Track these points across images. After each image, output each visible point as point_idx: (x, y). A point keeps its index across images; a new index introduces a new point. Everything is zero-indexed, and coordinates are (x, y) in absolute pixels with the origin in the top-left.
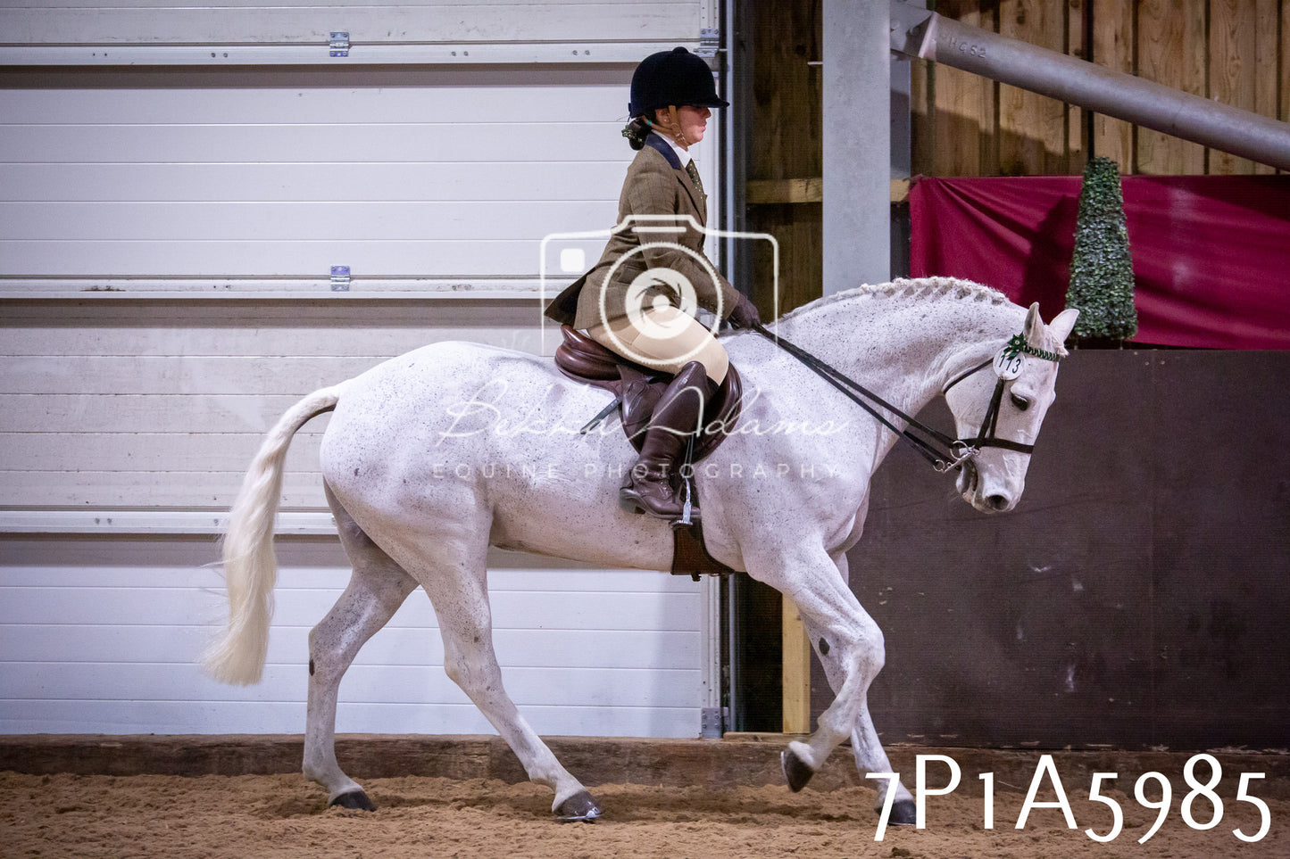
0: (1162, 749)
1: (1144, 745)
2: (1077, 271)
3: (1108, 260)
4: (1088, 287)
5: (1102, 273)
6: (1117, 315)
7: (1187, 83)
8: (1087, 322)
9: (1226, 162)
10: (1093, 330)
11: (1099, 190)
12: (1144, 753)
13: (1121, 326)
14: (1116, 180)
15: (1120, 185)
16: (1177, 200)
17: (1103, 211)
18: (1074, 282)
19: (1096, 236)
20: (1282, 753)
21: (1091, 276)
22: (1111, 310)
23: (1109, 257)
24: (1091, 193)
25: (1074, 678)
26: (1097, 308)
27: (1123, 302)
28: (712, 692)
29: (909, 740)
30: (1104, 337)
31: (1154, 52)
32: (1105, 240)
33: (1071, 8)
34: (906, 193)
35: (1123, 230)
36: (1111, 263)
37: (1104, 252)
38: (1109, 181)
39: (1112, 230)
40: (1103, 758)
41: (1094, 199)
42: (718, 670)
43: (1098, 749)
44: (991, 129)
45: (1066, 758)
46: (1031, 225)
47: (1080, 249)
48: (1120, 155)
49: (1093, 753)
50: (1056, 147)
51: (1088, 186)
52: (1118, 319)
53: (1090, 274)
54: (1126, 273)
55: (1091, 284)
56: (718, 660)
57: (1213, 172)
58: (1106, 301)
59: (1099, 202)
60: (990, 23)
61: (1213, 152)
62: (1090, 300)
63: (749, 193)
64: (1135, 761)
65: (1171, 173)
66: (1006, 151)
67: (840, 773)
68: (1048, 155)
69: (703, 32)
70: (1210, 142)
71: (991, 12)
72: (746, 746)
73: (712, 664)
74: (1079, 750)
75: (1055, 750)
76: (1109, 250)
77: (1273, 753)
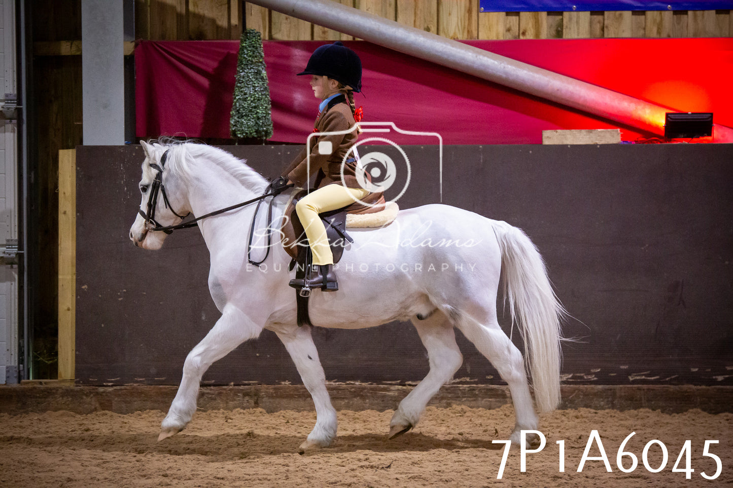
0: (287, 383)
1: (277, 381)
2: (237, 98)
3: (256, 91)
4: (243, 107)
5: (252, 99)
6: (261, 124)
8: (243, 129)
9: (324, 32)
10: (247, 133)
11: (250, 49)
12: (276, 386)
13: (263, 131)
14: (260, 43)
15: (262, 46)
16: (296, 55)
17: (252, 61)
18: (236, 105)
19: (248, 77)
20: (357, 383)
21: (246, 101)
22: (258, 121)
23: (256, 89)
24: (245, 51)
26: (249, 120)
27: (265, 117)
28: (13, 356)
29: (137, 382)
30: (253, 137)
32: (253, 80)
34: (132, 50)
35: (264, 73)
36: (258, 94)
37: (253, 86)
38: (256, 43)
39: (258, 73)
40: (253, 390)
41: (247, 54)
42: (17, 342)
43: (249, 384)
44: (184, 11)
45: (231, 390)
46: (210, 70)
47: (239, 85)
48: (262, 28)
49: (246, 387)
50: (223, 23)
51: (243, 46)
52: (262, 127)
53: (245, 100)
54: (267, 99)
55: (246, 106)
56: (17, 336)
57: (317, 38)
58: (255, 116)
59: (250, 56)
61: (317, 28)
62: (245, 115)
63: (35, 49)
64: (271, 391)
65: (292, 39)
66: (193, 25)
67: (93, 403)
68: (218, 28)
70: (314, 21)
72: (35, 388)
73: (13, 338)
74: (240, 385)
75: (224, 385)
76: (256, 85)
77: (351, 384)
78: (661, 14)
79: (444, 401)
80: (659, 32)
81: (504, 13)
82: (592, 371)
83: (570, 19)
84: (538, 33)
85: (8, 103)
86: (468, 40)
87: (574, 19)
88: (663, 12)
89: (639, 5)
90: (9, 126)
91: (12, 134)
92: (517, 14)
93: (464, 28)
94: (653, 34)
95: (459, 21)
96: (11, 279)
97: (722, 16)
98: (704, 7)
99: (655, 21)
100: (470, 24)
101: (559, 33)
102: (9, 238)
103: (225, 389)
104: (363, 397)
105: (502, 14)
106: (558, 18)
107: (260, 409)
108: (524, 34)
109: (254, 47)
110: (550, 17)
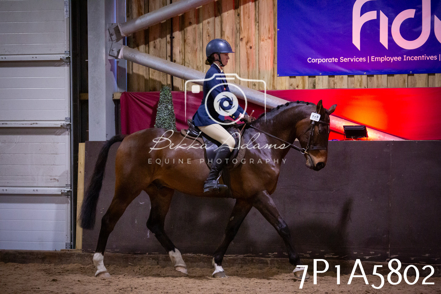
2: (157, 118)
3: (165, 115)
5: (163, 119)
7: (198, 65)
17: (164, 101)
18: (156, 122)
19: (162, 108)
20: (202, 255)
21: (160, 120)
24: (161, 97)
25: (149, 234)
28: (68, 238)
29: (107, 251)
31: (189, 56)
32: (164, 110)
33: (167, 44)
34: (120, 97)
35: (170, 107)
37: (164, 113)
39: (166, 107)
40: (156, 256)
41: (162, 98)
42: (70, 231)
43: (155, 254)
44: (148, 78)
45: (147, 256)
46: (153, 106)
47: (158, 112)
49: (153, 255)
50: (164, 83)
55: (160, 122)
56: (70, 229)
58: (164, 127)
60: (147, 48)
63: (80, 97)
66: (151, 85)
69: (65, 52)
71: (148, 45)
72: (65, 253)
73: (68, 230)
74: (150, 254)
75: (144, 254)
76: (165, 113)
77: (199, 255)
78: (361, 76)
79: (240, 265)
80: (360, 86)
81: (289, 77)
82: (308, 252)
83: (319, 79)
84: (304, 86)
85: (66, 122)
86: (273, 90)
87: (321, 80)
88: (362, 76)
89: (351, 72)
90: (67, 132)
91: (68, 136)
92: (295, 77)
93: (270, 84)
94: (358, 87)
95: (268, 81)
96: (68, 203)
97: (391, 78)
98: (382, 73)
99: (358, 80)
100: (273, 82)
101: (314, 86)
102: (67, 184)
103: (144, 256)
104: (204, 262)
105: (288, 77)
106: (314, 79)
107: (159, 266)
108: (297, 87)
109: (165, 95)
110: (310, 79)
